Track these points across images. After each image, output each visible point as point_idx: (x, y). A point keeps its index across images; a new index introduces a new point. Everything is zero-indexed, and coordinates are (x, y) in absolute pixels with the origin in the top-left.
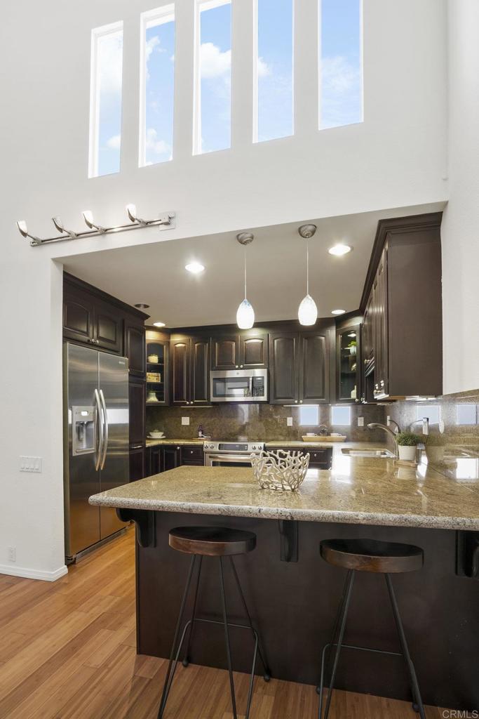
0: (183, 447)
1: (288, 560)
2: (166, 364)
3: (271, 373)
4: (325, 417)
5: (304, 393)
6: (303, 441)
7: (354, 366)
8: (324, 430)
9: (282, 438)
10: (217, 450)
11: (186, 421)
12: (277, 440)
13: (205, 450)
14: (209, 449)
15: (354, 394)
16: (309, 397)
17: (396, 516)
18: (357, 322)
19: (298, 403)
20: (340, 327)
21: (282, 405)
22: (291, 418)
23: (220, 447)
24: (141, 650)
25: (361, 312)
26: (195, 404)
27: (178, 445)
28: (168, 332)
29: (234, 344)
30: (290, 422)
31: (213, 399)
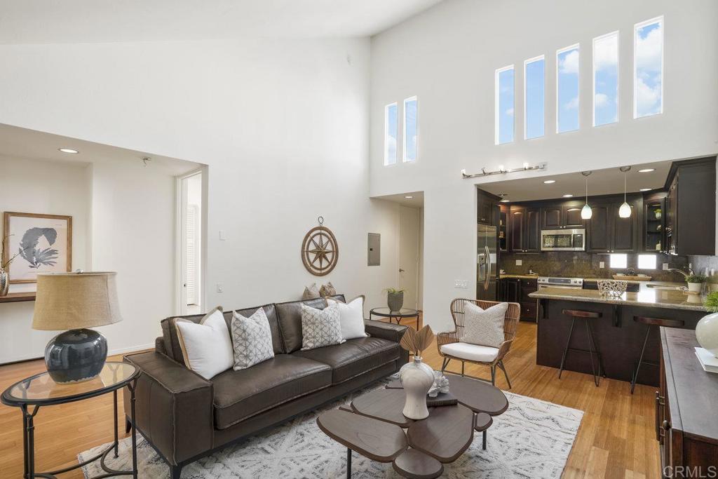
0: (521, 279)
1: (617, 326)
2: (507, 225)
3: (588, 232)
4: (632, 262)
5: (615, 245)
6: (613, 279)
7: (659, 226)
8: (632, 271)
9: (594, 276)
10: (548, 282)
11: (519, 263)
12: (591, 278)
13: (538, 282)
14: (541, 282)
15: (658, 247)
16: (619, 249)
17: (669, 304)
18: (661, 196)
19: (610, 252)
20: (647, 199)
21: (596, 253)
22: (603, 263)
23: (549, 280)
24: (538, 363)
25: (666, 189)
26: (530, 252)
27: (518, 278)
28: (509, 205)
29: (558, 212)
30: (602, 265)
31: (542, 249)
